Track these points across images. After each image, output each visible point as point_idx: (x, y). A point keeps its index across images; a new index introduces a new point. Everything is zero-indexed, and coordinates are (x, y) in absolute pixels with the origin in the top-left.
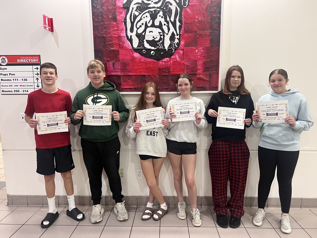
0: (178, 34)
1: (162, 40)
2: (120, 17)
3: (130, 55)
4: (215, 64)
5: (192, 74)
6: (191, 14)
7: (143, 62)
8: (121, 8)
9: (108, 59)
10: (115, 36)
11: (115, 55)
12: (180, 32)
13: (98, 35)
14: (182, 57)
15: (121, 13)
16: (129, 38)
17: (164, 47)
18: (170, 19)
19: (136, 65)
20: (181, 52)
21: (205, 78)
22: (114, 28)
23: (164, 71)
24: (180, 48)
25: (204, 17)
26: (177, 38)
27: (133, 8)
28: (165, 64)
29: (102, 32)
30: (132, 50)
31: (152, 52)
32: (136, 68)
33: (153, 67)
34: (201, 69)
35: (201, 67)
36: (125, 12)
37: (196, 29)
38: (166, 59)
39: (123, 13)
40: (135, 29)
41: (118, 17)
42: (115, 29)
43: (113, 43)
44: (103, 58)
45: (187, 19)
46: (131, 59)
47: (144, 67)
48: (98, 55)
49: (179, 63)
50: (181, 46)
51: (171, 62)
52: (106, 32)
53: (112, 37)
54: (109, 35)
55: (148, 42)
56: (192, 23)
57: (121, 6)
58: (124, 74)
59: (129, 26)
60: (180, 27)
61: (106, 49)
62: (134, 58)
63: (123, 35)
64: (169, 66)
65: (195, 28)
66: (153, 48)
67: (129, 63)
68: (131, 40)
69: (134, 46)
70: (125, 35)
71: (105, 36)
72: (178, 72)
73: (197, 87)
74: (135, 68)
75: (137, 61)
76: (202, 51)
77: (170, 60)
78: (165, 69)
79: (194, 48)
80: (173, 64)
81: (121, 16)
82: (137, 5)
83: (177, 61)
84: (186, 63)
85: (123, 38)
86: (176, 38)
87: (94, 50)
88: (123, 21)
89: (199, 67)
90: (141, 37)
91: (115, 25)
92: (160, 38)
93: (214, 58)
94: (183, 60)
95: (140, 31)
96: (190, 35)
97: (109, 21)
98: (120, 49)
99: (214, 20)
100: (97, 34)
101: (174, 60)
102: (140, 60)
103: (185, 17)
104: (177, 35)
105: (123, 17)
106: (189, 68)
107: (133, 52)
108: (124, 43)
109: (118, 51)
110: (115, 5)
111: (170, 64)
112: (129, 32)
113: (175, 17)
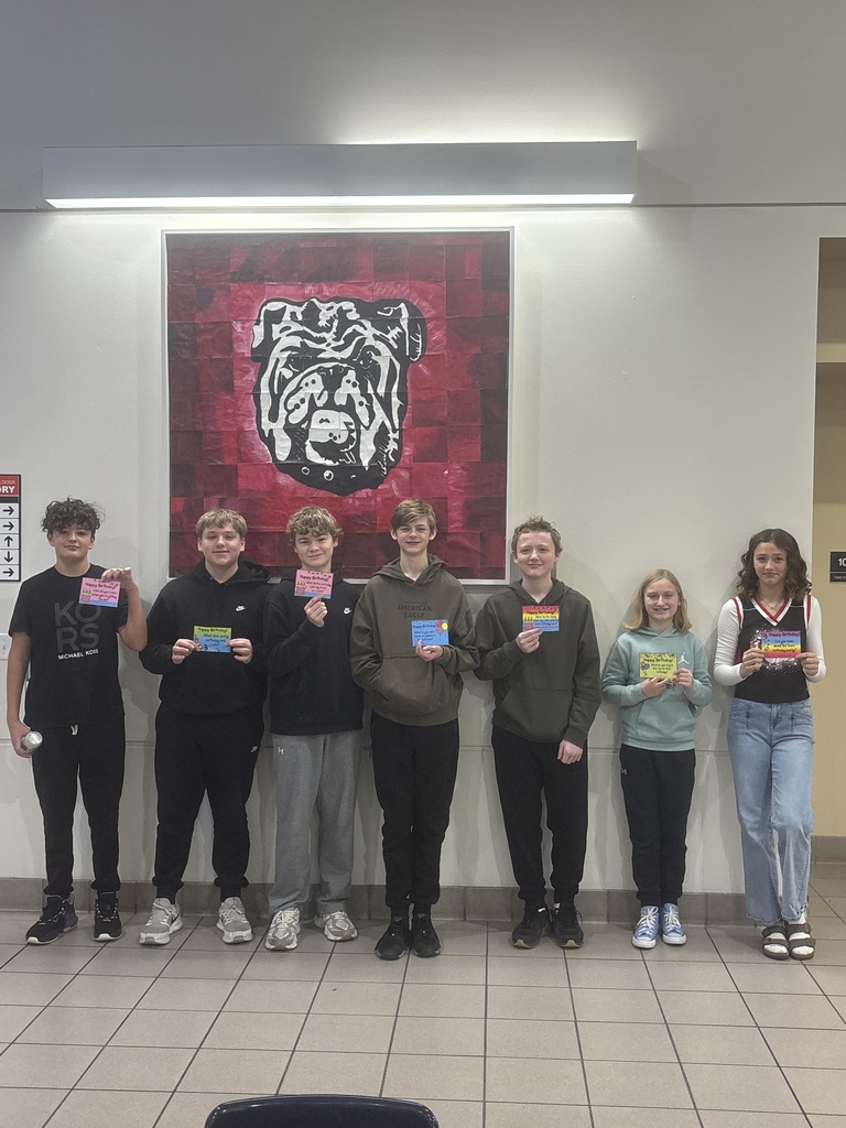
0: (397, 427)
1: (354, 442)
2: (243, 382)
3: (268, 479)
4: (497, 508)
6: (431, 378)
8: (247, 358)
9: (209, 489)
10: (229, 429)
11: (226, 479)
13: (182, 425)
14: (408, 487)
15: (248, 372)
16: (267, 436)
17: (359, 460)
18: (375, 389)
19: (283, 507)
20: (405, 474)
21: (469, 545)
22: (227, 409)
23: (359, 522)
24: (401, 463)
25: (464, 386)
26: (395, 439)
27: (278, 360)
28: (360, 505)
29: (193, 418)
30: (274, 466)
31: (326, 474)
32: (282, 513)
34: (456, 521)
35: (459, 514)
36: (255, 370)
37: (444, 416)
38: (363, 493)
39: (252, 372)
40: (282, 412)
41: (237, 383)
42: (230, 411)
43: (222, 448)
44: (194, 486)
45: (418, 390)
46: (269, 489)
48: (180, 477)
50: (405, 461)
51: (379, 499)
52: (203, 418)
53: (220, 433)
54: (211, 428)
55: (316, 446)
56: (433, 402)
57: (246, 355)
59: (266, 405)
60: (402, 411)
61: (202, 463)
62: (276, 487)
63: (250, 427)
64: (372, 509)
65: (441, 415)
66: (329, 463)
67: (264, 500)
68: (270, 441)
69: (278, 457)
70: (254, 427)
71: (201, 428)
74: (278, 513)
75: (287, 495)
76: (462, 473)
77: (374, 496)
78: (362, 517)
79: (439, 464)
80: (384, 506)
81: (246, 380)
82: (289, 352)
83: (394, 496)
85: (250, 435)
86: (392, 439)
87: (172, 466)
88: (251, 391)
89: (454, 515)
90: (297, 433)
91: (228, 402)
92: (350, 438)
93: (494, 491)
95: (296, 418)
96: (428, 430)
97: (214, 390)
98: (240, 465)
99: (489, 395)
101: (386, 496)
102: (294, 492)
103: (413, 385)
104: (394, 431)
105: (252, 381)
107: (274, 473)
108: (251, 447)
109: (235, 469)
110: (231, 350)
111: (376, 505)
112: (265, 419)
113: (389, 385)
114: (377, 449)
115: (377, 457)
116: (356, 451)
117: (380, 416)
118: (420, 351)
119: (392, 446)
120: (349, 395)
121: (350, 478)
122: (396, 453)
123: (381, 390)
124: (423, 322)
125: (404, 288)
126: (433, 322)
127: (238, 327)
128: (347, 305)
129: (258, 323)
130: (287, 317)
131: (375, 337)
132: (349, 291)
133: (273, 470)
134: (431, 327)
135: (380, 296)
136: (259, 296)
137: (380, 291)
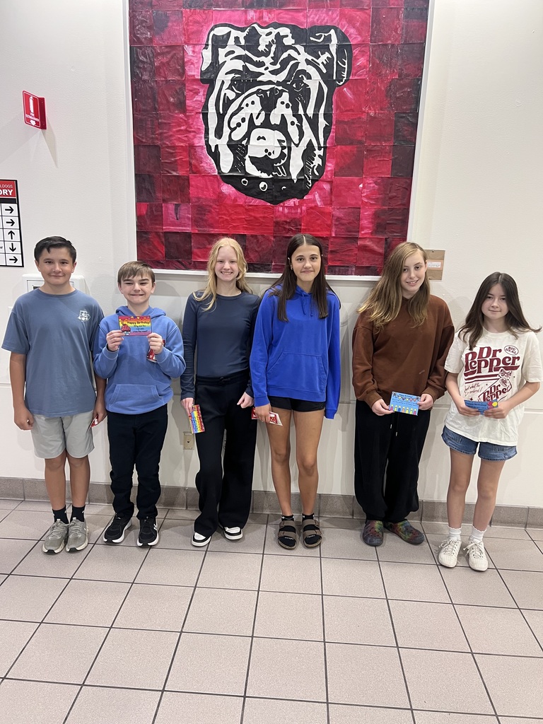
0: (322, 145)
1: (285, 156)
2: (194, 102)
3: (214, 189)
4: (401, 218)
5: (346, 238)
6: (353, 101)
7: (241, 206)
8: (198, 80)
9: (166, 196)
10: (182, 144)
11: (180, 188)
12: (325, 143)
13: (144, 140)
14: (329, 199)
15: (197, 93)
16: (213, 151)
17: (289, 174)
19: (226, 212)
20: (327, 187)
21: (376, 248)
22: (180, 127)
23: (287, 227)
24: (324, 177)
25: (381, 109)
26: (319, 156)
27: (223, 82)
28: (288, 213)
29: (152, 134)
30: (219, 177)
31: (262, 185)
32: (225, 217)
33: (264, 217)
34: (368, 228)
35: (369, 222)
36: (204, 92)
37: (362, 136)
38: (292, 202)
39: (201, 94)
40: (226, 130)
41: (188, 103)
42: (182, 128)
43: (176, 160)
44: (155, 193)
45: (342, 112)
46: (215, 197)
47: (244, 217)
48: (143, 185)
49: (322, 213)
50: (327, 175)
51: (304, 208)
52: (161, 134)
53: (174, 147)
54: (167, 143)
55: (254, 160)
56: (354, 123)
57: (197, 77)
58: (199, 231)
59: (213, 123)
60: (327, 130)
61: (160, 173)
62: (221, 195)
63: (199, 143)
64: (297, 216)
65: (359, 135)
66: (264, 175)
67: (211, 206)
68: (216, 156)
70: (203, 142)
71: (159, 143)
72: (318, 231)
73: (357, 268)
74: (222, 218)
75: (229, 202)
76: (374, 187)
77: (300, 205)
78: (289, 223)
79: (356, 179)
80: (308, 214)
81: (196, 101)
82: (233, 75)
83: (316, 206)
84: (337, 213)
85: (199, 150)
86: (317, 156)
87: (136, 175)
88: (200, 110)
89: (365, 222)
91: (181, 120)
93: (399, 203)
94: (331, 204)
95: (235, 135)
96: (348, 149)
97: (169, 109)
98: (191, 176)
99: (402, 117)
100: (143, 138)
101: (311, 205)
102: (235, 200)
103: (338, 107)
104: (320, 148)
105: (201, 101)
106: (343, 225)
107: (219, 183)
108: (200, 160)
109: (188, 179)
110: (183, 73)
111: (301, 213)
112: (212, 136)
113: (318, 106)
114: (305, 165)
115: (303, 171)
116: (287, 165)
117: (309, 134)
118: (345, 76)
119: (317, 161)
120: (283, 115)
121: (282, 189)
122: (321, 169)
123: (310, 112)
124: (350, 47)
125: (335, 15)
126: (358, 49)
127: (189, 50)
128: (284, 31)
129: (206, 48)
130: (231, 41)
131: (308, 62)
132: (286, 17)
133: (218, 180)
134: (357, 52)
135: (313, 22)
136: (206, 21)
137: (313, 18)
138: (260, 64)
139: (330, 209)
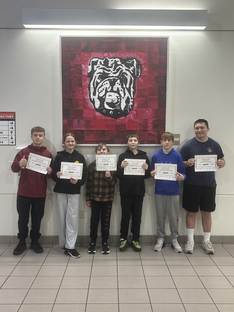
1: (119, 102)
3: (93, 114)
4: (163, 123)
5: (143, 130)
6: (143, 83)
7: (103, 120)
8: (86, 76)
9: (74, 117)
10: (81, 98)
11: (80, 114)
12: (133, 97)
13: (66, 97)
14: (136, 116)
15: (86, 80)
16: (92, 100)
17: (121, 108)
19: (97, 122)
20: (135, 112)
21: (154, 134)
23: (121, 127)
24: (134, 109)
25: (153, 85)
26: (132, 101)
27: (96, 77)
28: (121, 122)
29: (69, 95)
30: (95, 110)
32: (97, 124)
33: (112, 124)
34: (151, 126)
35: (151, 124)
38: (122, 118)
39: (88, 80)
40: (97, 93)
41: (83, 84)
42: (81, 92)
43: (78, 104)
44: (70, 116)
45: (139, 86)
46: (93, 117)
47: (104, 124)
48: (65, 113)
49: (133, 122)
50: (135, 108)
51: (127, 120)
52: (73, 95)
53: (78, 99)
54: (75, 98)
55: (108, 103)
56: (143, 90)
58: (87, 129)
59: (92, 91)
60: (134, 93)
61: (72, 109)
62: (95, 116)
64: (124, 123)
65: (146, 94)
66: (112, 109)
67: (91, 120)
68: (93, 102)
70: (88, 97)
71: (72, 98)
72: (132, 128)
73: (148, 141)
75: (98, 119)
76: (152, 112)
77: (125, 119)
78: (121, 125)
79: (145, 109)
80: (128, 122)
81: (86, 83)
82: (99, 74)
83: (131, 119)
84: (139, 122)
85: (87, 100)
87: (63, 109)
88: (87, 86)
89: (149, 125)
91: (80, 90)
93: (162, 117)
94: (137, 118)
95: (101, 95)
96: (142, 99)
97: (76, 86)
98: (84, 109)
99: (161, 88)
101: (129, 119)
102: (101, 118)
103: (137, 84)
104: (132, 99)
105: (88, 83)
106: (141, 126)
107: (95, 112)
108: (87, 104)
109: (83, 111)
110: (81, 73)
111: (126, 122)
112: (92, 95)
113: (130, 85)
114: (126, 105)
115: (126, 107)
116: (120, 105)
117: (127, 94)
118: (140, 74)
119: (131, 103)
120: (118, 88)
121: (118, 113)
122: (132, 106)
123: (128, 86)
124: (141, 65)
125: (135, 54)
126: (144, 65)
127: (83, 66)
128: (117, 60)
129: (90, 65)
130: (99, 63)
131: (126, 70)
132: (118, 55)
133: (94, 111)
134: (143, 67)
135: (128, 57)
136: (90, 57)
137: (128, 55)
138: (110, 71)
139: (136, 120)
